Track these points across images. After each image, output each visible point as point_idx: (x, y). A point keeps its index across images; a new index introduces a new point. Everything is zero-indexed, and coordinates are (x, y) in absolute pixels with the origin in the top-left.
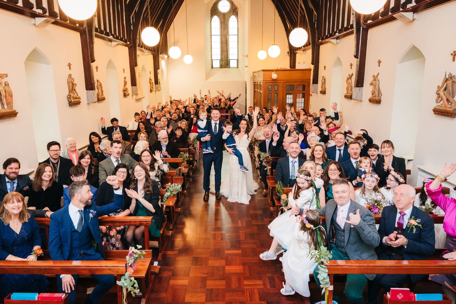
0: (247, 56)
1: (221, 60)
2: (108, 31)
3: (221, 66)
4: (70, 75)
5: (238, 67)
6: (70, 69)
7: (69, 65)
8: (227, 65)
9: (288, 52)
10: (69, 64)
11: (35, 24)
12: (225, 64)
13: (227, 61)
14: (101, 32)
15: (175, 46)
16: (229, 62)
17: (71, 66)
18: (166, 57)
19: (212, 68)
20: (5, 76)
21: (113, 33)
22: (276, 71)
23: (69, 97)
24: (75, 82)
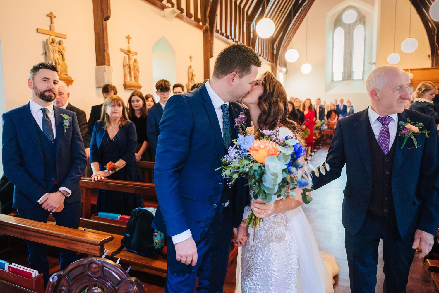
0: (374, 64)
1: (344, 73)
2: (229, 34)
3: (344, 79)
4: (190, 67)
5: (363, 79)
6: (191, 61)
7: (191, 58)
8: (350, 77)
9: (429, 56)
10: (191, 56)
11: (164, 16)
12: (348, 76)
13: (351, 73)
14: (222, 34)
15: (292, 48)
16: (352, 74)
17: (192, 59)
18: (284, 70)
19: (333, 81)
20: (135, 54)
21: (233, 37)
22: (412, 70)
23: (188, 85)
24: (194, 74)
